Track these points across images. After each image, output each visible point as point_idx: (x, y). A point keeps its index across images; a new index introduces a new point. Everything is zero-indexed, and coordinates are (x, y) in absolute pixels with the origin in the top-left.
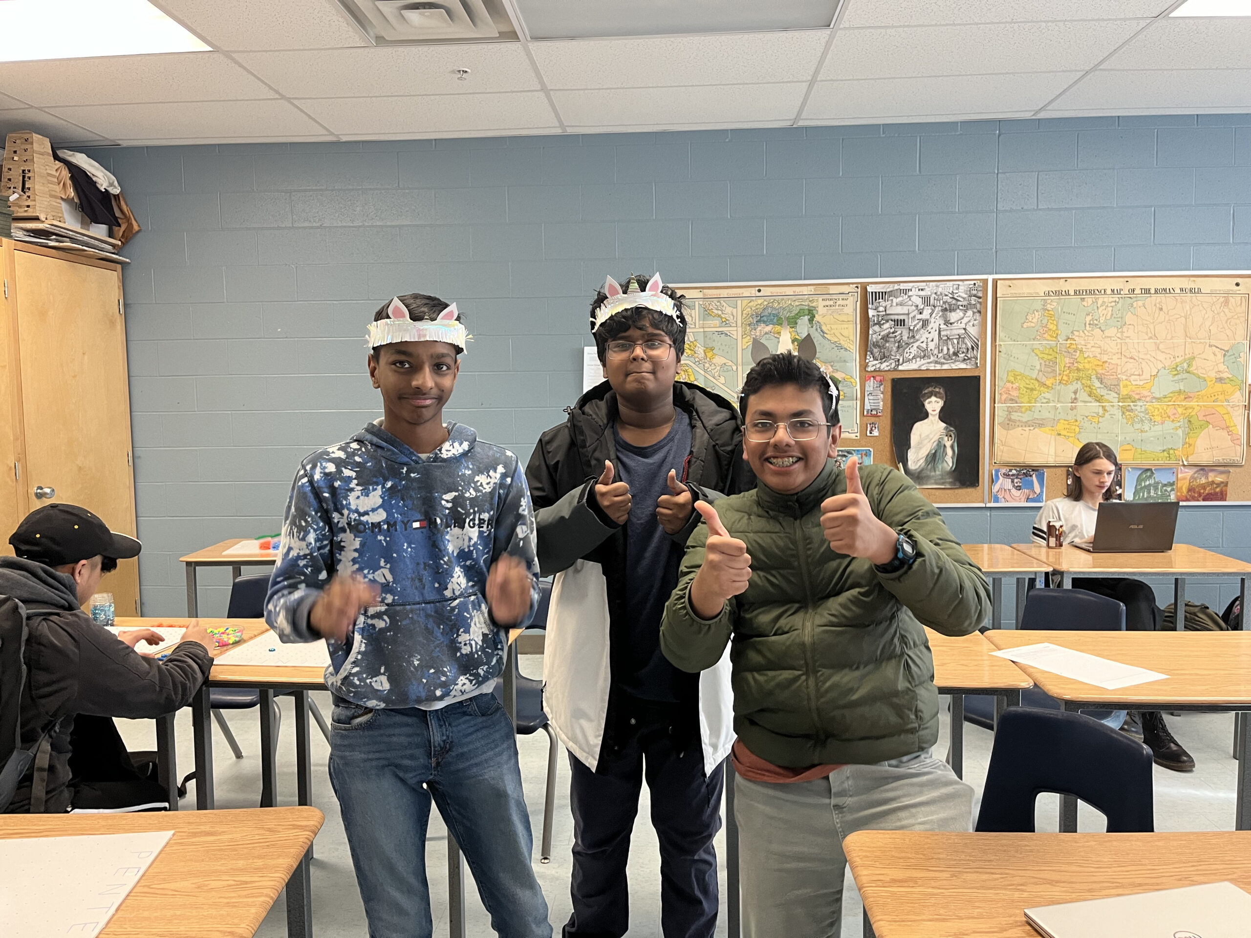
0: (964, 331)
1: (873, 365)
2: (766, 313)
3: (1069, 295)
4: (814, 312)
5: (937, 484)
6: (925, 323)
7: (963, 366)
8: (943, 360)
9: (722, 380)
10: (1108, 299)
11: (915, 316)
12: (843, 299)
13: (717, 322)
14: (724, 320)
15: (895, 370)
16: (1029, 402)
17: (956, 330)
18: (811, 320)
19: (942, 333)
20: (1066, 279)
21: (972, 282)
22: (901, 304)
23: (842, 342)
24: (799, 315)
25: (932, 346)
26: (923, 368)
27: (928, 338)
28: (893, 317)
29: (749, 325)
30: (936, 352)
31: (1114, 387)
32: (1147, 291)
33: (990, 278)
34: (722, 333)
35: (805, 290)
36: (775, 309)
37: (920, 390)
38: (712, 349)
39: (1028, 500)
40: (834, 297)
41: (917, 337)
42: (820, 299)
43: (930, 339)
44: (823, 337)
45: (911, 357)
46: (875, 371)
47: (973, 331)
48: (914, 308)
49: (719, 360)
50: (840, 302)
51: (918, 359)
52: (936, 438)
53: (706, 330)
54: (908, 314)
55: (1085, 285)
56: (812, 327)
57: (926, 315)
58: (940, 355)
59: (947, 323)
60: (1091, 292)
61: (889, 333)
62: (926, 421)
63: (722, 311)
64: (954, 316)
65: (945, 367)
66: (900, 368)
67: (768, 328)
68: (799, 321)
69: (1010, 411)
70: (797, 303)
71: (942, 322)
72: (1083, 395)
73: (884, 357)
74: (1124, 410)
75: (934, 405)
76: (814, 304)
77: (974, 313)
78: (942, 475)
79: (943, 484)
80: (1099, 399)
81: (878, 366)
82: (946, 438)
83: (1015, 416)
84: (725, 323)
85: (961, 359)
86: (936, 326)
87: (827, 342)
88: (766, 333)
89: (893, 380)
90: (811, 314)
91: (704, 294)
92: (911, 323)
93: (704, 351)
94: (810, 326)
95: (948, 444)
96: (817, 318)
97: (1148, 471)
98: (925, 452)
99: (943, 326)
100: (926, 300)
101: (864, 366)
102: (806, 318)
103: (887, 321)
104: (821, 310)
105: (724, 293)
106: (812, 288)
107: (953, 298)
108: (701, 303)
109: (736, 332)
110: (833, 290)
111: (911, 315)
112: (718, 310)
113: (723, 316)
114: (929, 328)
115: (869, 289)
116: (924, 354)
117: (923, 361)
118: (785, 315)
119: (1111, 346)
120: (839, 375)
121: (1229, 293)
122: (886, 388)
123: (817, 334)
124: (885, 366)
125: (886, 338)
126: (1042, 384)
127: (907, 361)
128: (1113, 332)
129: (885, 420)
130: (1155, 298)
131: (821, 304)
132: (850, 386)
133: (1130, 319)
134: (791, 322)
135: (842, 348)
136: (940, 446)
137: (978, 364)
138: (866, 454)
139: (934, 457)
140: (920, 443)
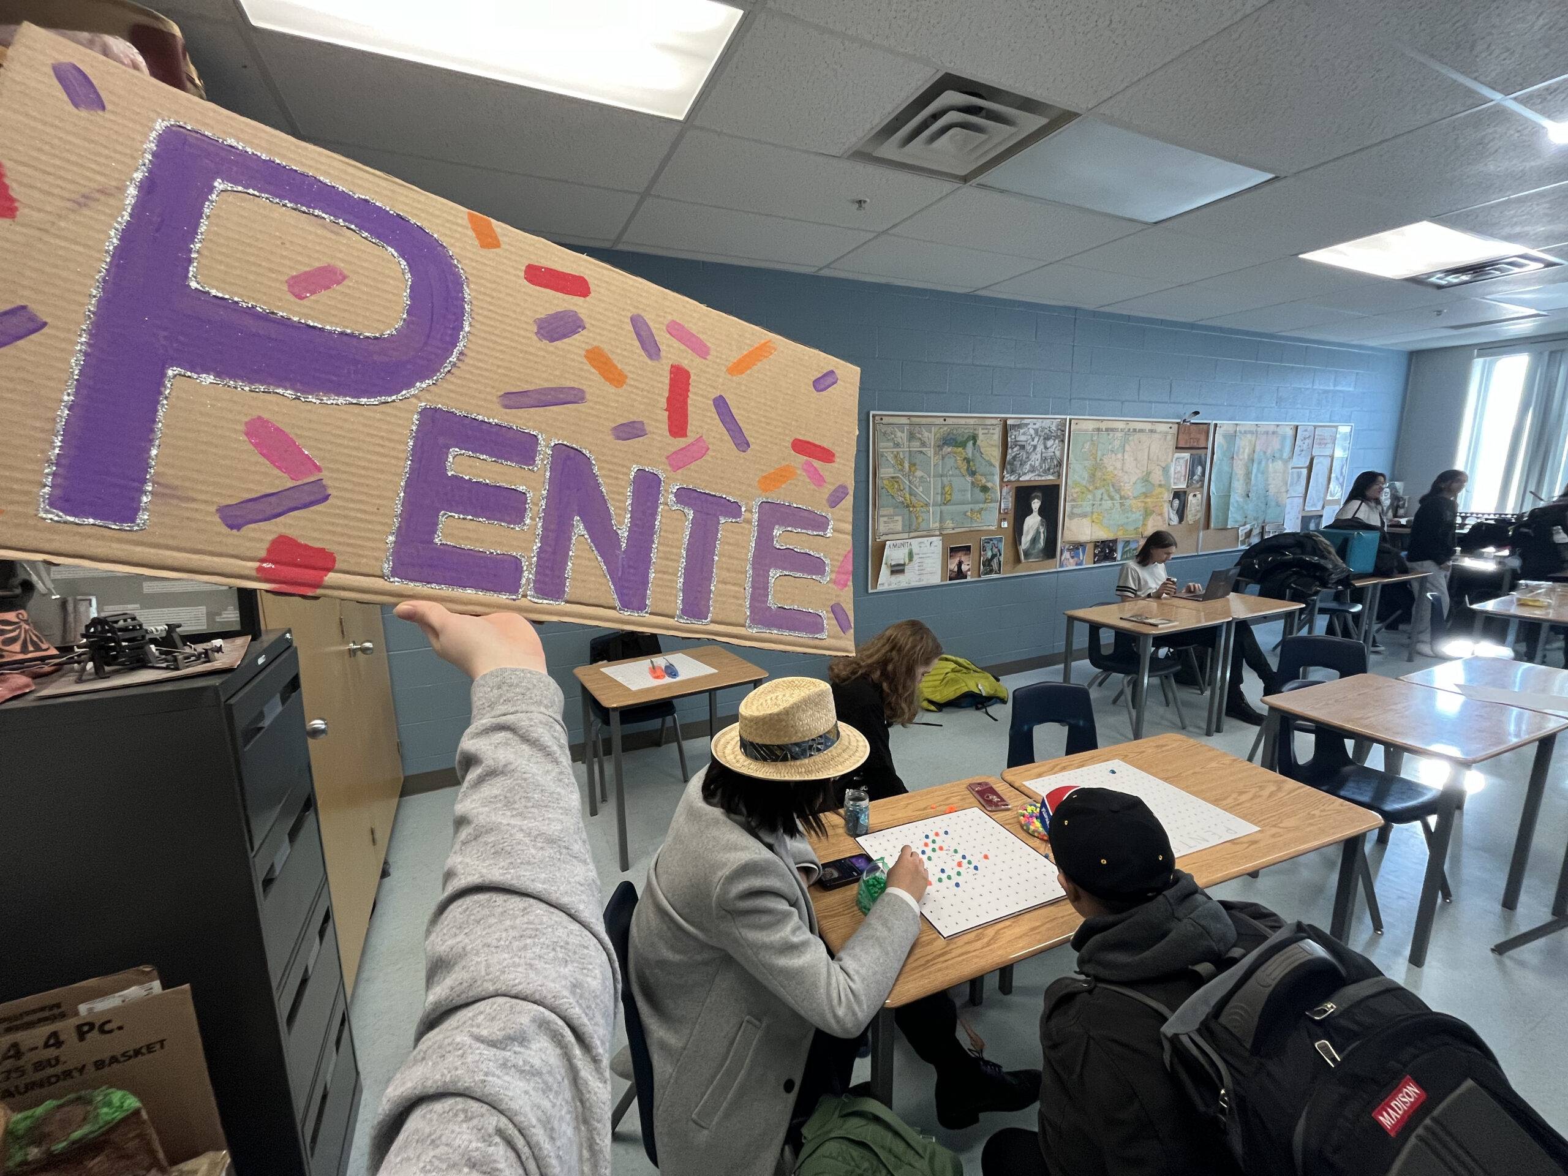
0: (1053, 454)
1: (1008, 477)
2: (948, 438)
3: (1102, 431)
4: (977, 438)
5: (1035, 558)
6: (1035, 447)
7: (1051, 477)
8: (1042, 474)
9: (921, 489)
10: (1119, 435)
11: (1030, 443)
12: (993, 429)
13: (918, 444)
14: (923, 442)
15: (1018, 480)
16: (1082, 501)
17: (1050, 453)
18: (974, 444)
19: (1043, 455)
20: (1102, 421)
21: (1059, 420)
22: (1024, 434)
23: (991, 460)
24: (967, 440)
25: (1037, 464)
26: (1032, 479)
27: (1035, 459)
28: (1019, 443)
29: (938, 446)
30: (1039, 468)
31: (1118, 491)
32: (1135, 430)
33: (1068, 417)
34: (921, 452)
35: (972, 421)
36: (954, 434)
37: (1030, 494)
38: (915, 465)
39: (1077, 564)
40: (989, 427)
41: (1030, 457)
42: (980, 428)
44: (981, 456)
45: (1026, 472)
46: (1008, 481)
47: (1058, 453)
48: (1030, 437)
49: (919, 473)
50: (991, 431)
51: (1030, 473)
52: (1036, 527)
53: (912, 449)
54: (1027, 441)
55: (1111, 425)
57: (1035, 442)
58: (1040, 470)
59: (1046, 448)
60: (1112, 430)
61: (1016, 454)
62: (1031, 516)
63: (922, 435)
64: (1050, 443)
65: (1043, 478)
66: (1020, 479)
67: (949, 449)
68: (967, 444)
69: (1073, 507)
70: (967, 431)
71: (1043, 447)
72: (1106, 497)
73: (1012, 472)
74: (1122, 505)
75: (1036, 504)
76: (976, 432)
77: (1059, 441)
78: (1038, 551)
79: (1038, 558)
80: (1112, 499)
82: (1041, 527)
83: (1075, 511)
84: (923, 444)
85: (1051, 473)
86: (1040, 451)
87: (983, 460)
88: (948, 453)
89: (1017, 488)
90: (974, 438)
91: (910, 421)
92: (1029, 448)
93: (909, 466)
94: (974, 448)
95: (1042, 530)
96: (978, 442)
97: (1127, 543)
98: (1029, 537)
99: (1043, 450)
100: (1036, 431)
101: (1002, 478)
102: (971, 442)
103: (1016, 446)
104: (981, 437)
105: (924, 421)
106: (975, 419)
107: (1049, 431)
108: (908, 428)
109: (930, 452)
110: (988, 422)
112: (919, 434)
113: (923, 439)
114: (1036, 451)
115: (1009, 422)
116: (1033, 469)
117: (1033, 475)
118: (960, 439)
119: (1119, 465)
120: (989, 485)
121: (1167, 433)
122: (1012, 493)
123: (978, 455)
124: (1012, 478)
125: (1014, 458)
126: (1088, 489)
127: (1025, 474)
128: (1120, 456)
129: (1011, 516)
130: (1138, 435)
131: (980, 432)
132: (995, 492)
133: (1127, 448)
134: (963, 445)
135: (991, 465)
136: (1038, 532)
137: (1059, 476)
138: (1000, 540)
139: (1034, 540)
140: (1028, 532)
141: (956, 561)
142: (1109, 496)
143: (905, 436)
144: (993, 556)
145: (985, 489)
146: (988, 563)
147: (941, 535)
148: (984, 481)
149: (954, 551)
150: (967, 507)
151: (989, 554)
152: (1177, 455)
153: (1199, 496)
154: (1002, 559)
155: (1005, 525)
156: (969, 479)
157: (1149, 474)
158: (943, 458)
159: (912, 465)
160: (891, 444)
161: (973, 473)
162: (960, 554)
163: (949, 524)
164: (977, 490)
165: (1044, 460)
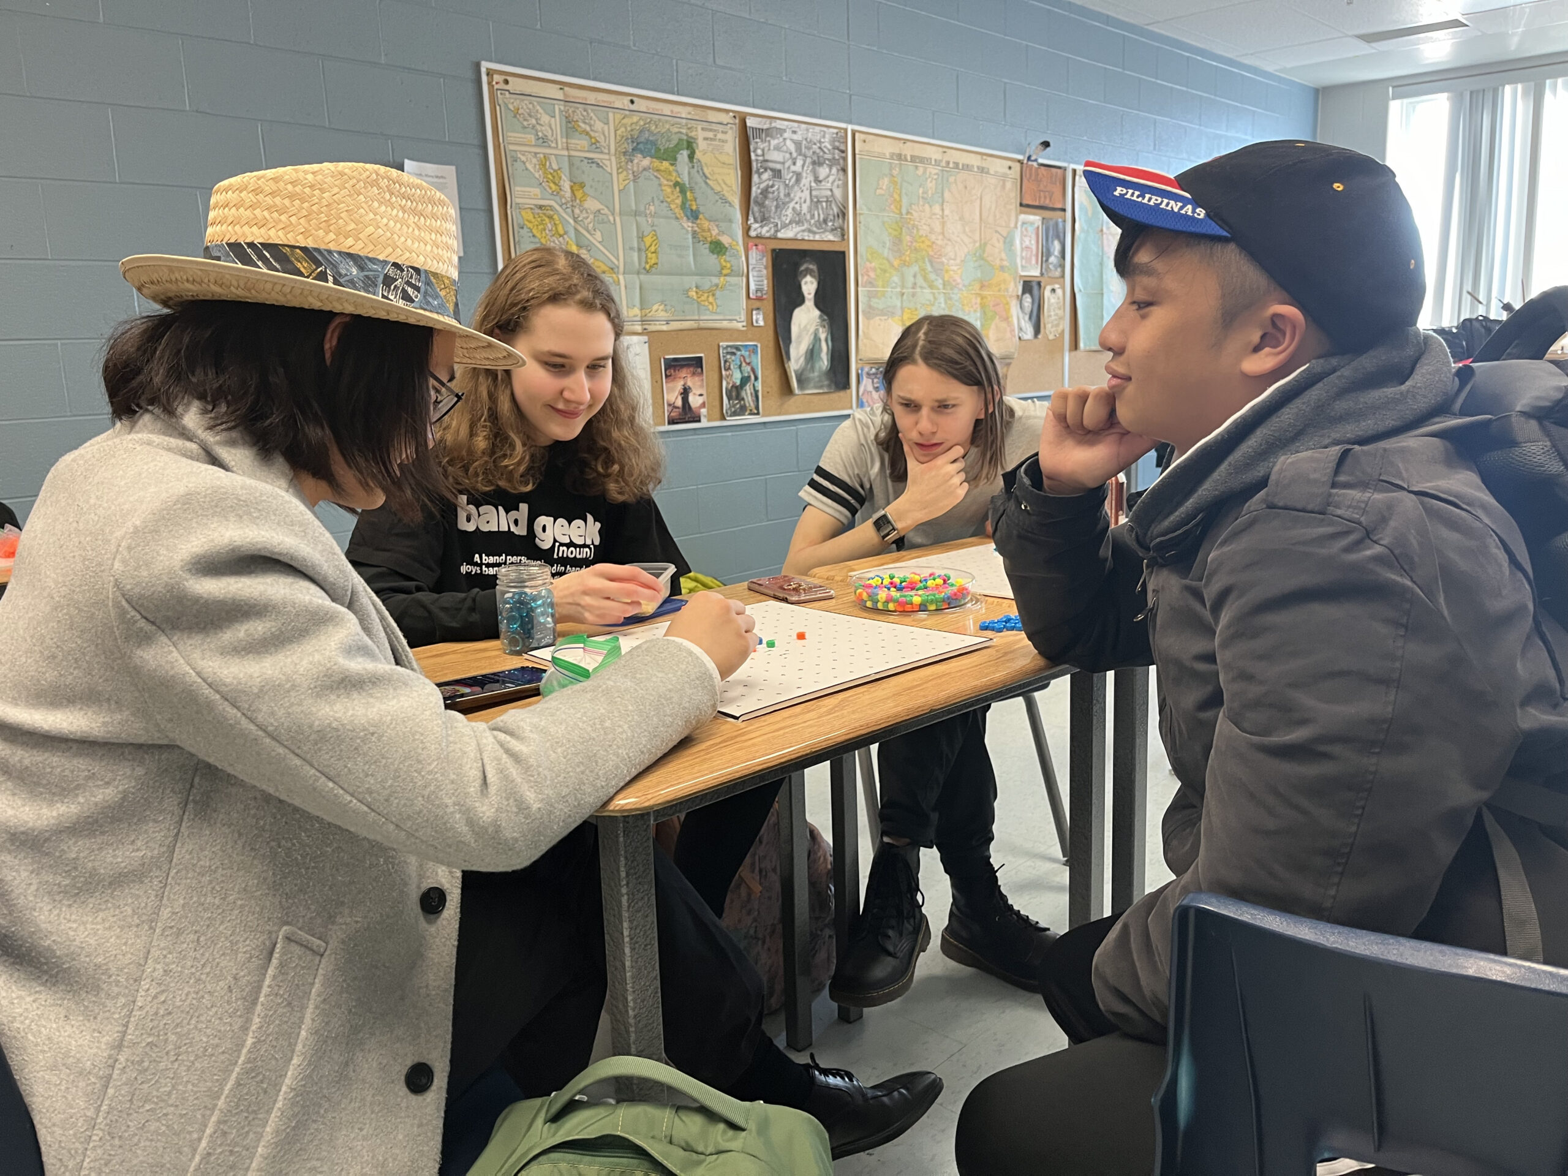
0: (829, 193)
1: (756, 229)
2: (642, 139)
3: (907, 161)
4: (694, 145)
5: (816, 387)
6: (798, 177)
7: (831, 237)
8: (815, 229)
9: (598, 235)
10: (933, 170)
11: (789, 168)
12: (723, 132)
13: (584, 143)
14: (593, 141)
15: (775, 237)
16: (883, 287)
18: (691, 157)
19: (814, 193)
20: (905, 141)
21: (835, 131)
22: (777, 148)
23: (725, 192)
24: (677, 148)
26: (799, 237)
27: (801, 197)
28: (771, 165)
29: (625, 153)
30: (808, 217)
32: (956, 165)
33: (850, 127)
34: (592, 161)
35: (683, 112)
36: (651, 133)
37: (797, 265)
38: (582, 185)
40: (714, 127)
41: (792, 195)
42: (699, 128)
43: (803, 200)
44: (706, 183)
45: (787, 222)
46: (757, 237)
47: (838, 193)
48: (788, 156)
49: (592, 204)
50: (720, 136)
51: (794, 225)
52: (812, 330)
53: (573, 153)
54: (783, 163)
55: (919, 151)
56: (693, 167)
57: (798, 167)
58: (813, 221)
59: (817, 180)
60: (922, 160)
61: (768, 187)
62: (803, 307)
63: (590, 126)
65: (817, 237)
66: (780, 235)
67: (646, 162)
68: (678, 156)
69: (870, 296)
70: (677, 130)
71: (812, 179)
72: (920, 281)
73: (764, 220)
75: (809, 286)
76: (693, 134)
77: (838, 170)
78: (819, 376)
79: (821, 387)
80: (933, 286)
81: (759, 230)
82: (821, 330)
83: (876, 303)
84: (595, 145)
85: (829, 228)
86: (807, 185)
87: (709, 192)
88: (645, 169)
89: (773, 250)
90: (690, 146)
91: (565, 95)
92: (787, 176)
93: (571, 187)
94: (690, 165)
95: (822, 337)
96: (698, 155)
98: (803, 347)
99: (813, 184)
100: (798, 144)
101: (747, 230)
102: (685, 153)
103: (766, 170)
104: (701, 145)
105: (592, 98)
106: (690, 109)
107: (820, 148)
108: (562, 108)
109: (611, 163)
110: (713, 116)
111: (787, 165)
112: (585, 123)
113: (592, 134)
114: (801, 185)
115: (750, 122)
116: (798, 218)
117: (799, 229)
118: (663, 145)
119: (938, 228)
120: (725, 240)
121: (1005, 176)
122: (766, 261)
123: (699, 179)
124: (765, 231)
125: (765, 192)
126: (892, 266)
127: (785, 226)
128: (937, 209)
129: (769, 305)
130: (963, 175)
131: (700, 135)
132: (736, 256)
133: (947, 194)
134: (671, 156)
135: (726, 201)
136: (816, 339)
137: (844, 235)
138: (754, 350)
139: (812, 354)
140: (799, 336)
141: (679, 386)
142: (925, 279)
143: (557, 123)
144: (745, 380)
145: (718, 248)
146: (736, 392)
147: (645, 332)
148: (715, 232)
149: (674, 366)
150: (691, 281)
151: (737, 377)
152: (1022, 217)
153: (1059, 292)
154: (759, 385)
155: (759, 319)
156: (688, 225)
157: (983, 246)
158: (636, 178)
159: (577, 186)
160: (532, 138)
161: (694, 216)
162: (684, 372)
163: (658, 311)
164: (704, 249)
165: (816, 203)
